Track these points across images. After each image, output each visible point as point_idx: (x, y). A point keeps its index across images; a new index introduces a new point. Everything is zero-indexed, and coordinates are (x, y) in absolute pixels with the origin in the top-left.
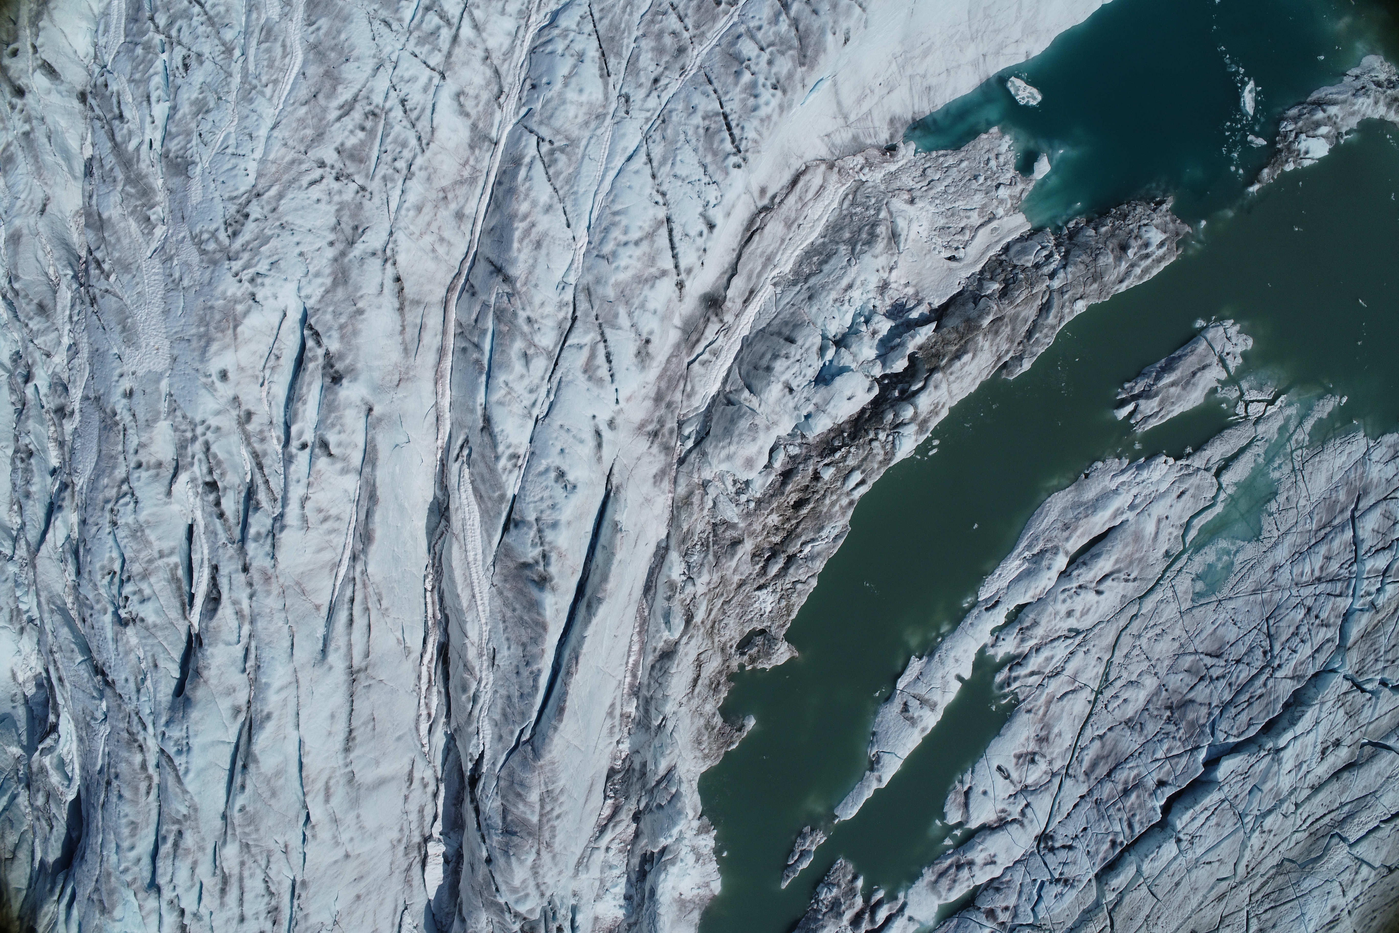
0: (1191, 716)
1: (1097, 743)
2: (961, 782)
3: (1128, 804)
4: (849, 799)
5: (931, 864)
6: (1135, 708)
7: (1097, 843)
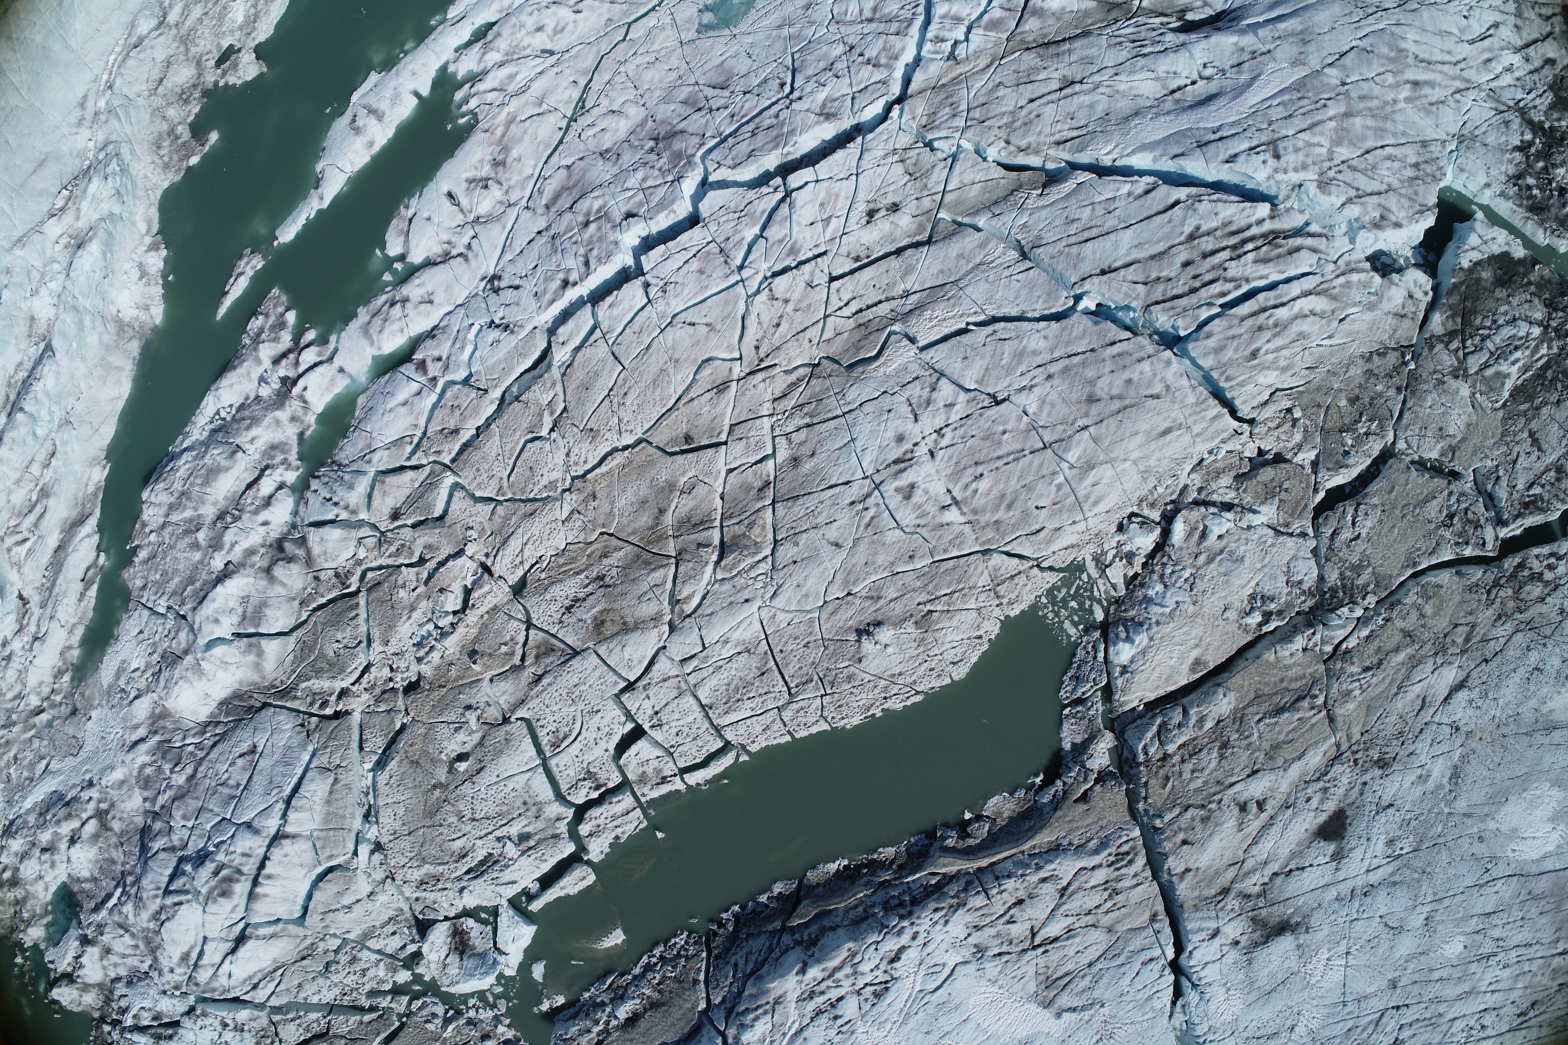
0: (678, 145)
1: (563, 173)
2: (407, 207)
3: (586, 235)
4: (290, 220)
5: (366, 302)
6: (615, 139)
7: (545, 280)
